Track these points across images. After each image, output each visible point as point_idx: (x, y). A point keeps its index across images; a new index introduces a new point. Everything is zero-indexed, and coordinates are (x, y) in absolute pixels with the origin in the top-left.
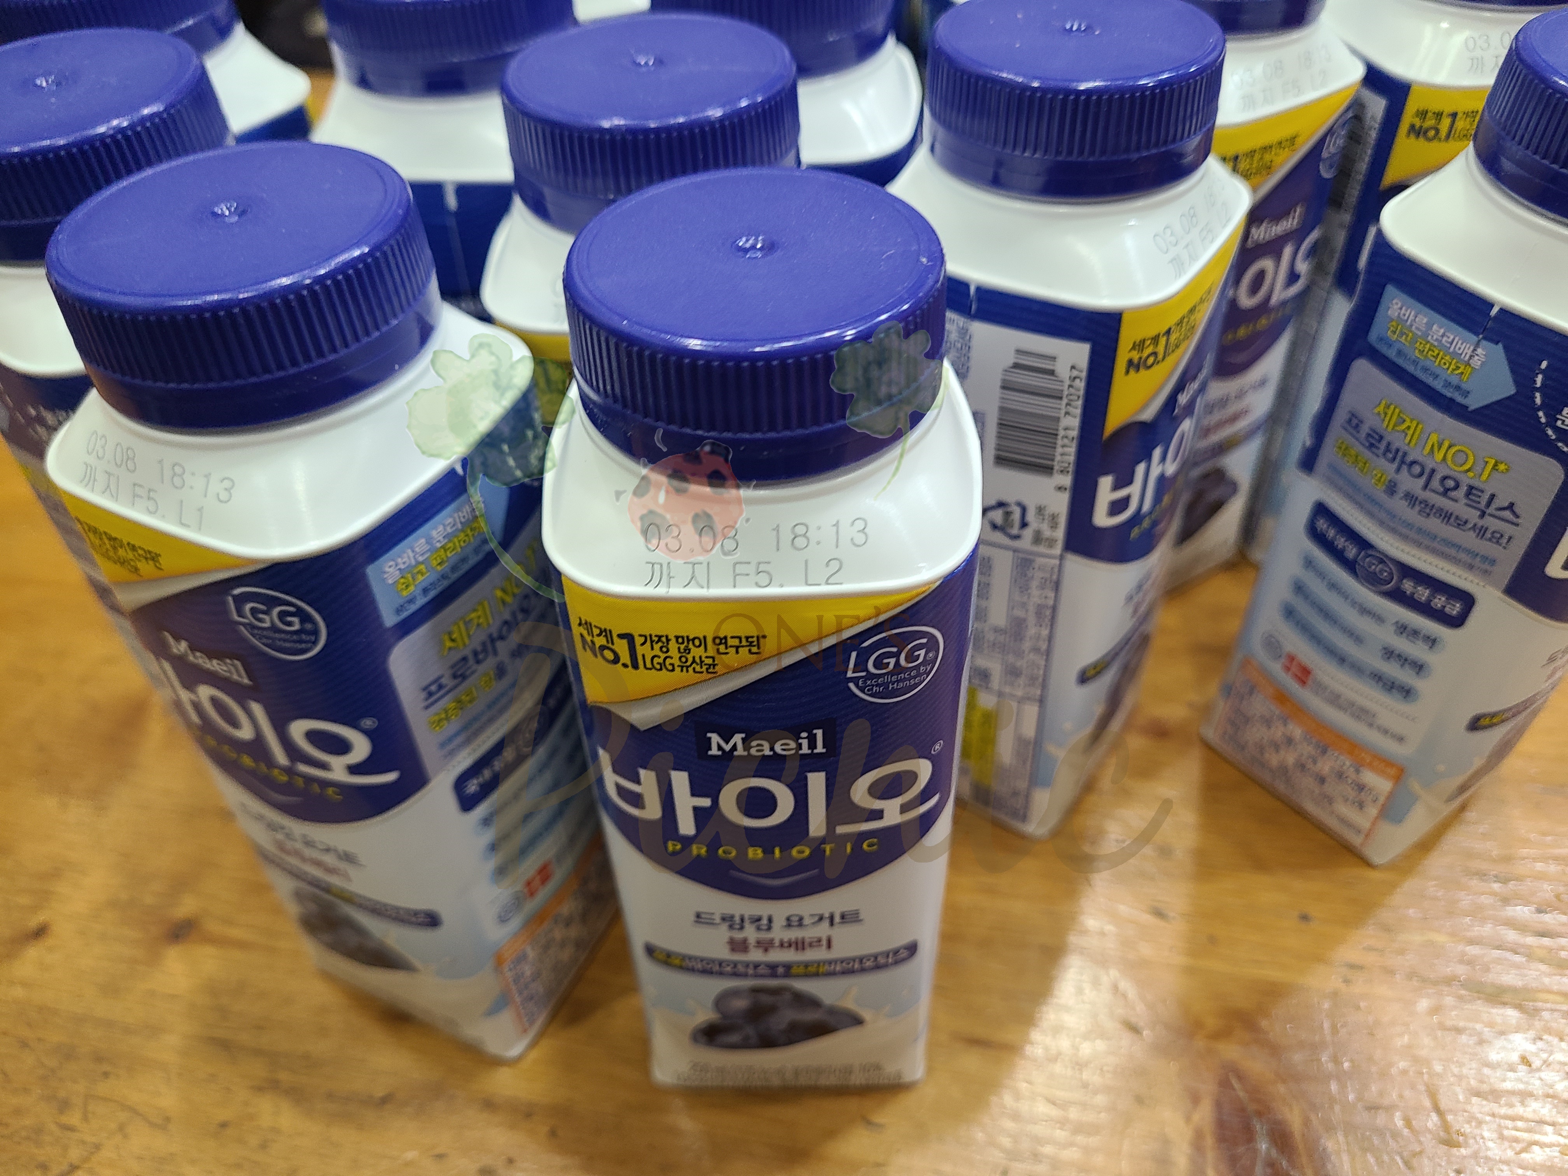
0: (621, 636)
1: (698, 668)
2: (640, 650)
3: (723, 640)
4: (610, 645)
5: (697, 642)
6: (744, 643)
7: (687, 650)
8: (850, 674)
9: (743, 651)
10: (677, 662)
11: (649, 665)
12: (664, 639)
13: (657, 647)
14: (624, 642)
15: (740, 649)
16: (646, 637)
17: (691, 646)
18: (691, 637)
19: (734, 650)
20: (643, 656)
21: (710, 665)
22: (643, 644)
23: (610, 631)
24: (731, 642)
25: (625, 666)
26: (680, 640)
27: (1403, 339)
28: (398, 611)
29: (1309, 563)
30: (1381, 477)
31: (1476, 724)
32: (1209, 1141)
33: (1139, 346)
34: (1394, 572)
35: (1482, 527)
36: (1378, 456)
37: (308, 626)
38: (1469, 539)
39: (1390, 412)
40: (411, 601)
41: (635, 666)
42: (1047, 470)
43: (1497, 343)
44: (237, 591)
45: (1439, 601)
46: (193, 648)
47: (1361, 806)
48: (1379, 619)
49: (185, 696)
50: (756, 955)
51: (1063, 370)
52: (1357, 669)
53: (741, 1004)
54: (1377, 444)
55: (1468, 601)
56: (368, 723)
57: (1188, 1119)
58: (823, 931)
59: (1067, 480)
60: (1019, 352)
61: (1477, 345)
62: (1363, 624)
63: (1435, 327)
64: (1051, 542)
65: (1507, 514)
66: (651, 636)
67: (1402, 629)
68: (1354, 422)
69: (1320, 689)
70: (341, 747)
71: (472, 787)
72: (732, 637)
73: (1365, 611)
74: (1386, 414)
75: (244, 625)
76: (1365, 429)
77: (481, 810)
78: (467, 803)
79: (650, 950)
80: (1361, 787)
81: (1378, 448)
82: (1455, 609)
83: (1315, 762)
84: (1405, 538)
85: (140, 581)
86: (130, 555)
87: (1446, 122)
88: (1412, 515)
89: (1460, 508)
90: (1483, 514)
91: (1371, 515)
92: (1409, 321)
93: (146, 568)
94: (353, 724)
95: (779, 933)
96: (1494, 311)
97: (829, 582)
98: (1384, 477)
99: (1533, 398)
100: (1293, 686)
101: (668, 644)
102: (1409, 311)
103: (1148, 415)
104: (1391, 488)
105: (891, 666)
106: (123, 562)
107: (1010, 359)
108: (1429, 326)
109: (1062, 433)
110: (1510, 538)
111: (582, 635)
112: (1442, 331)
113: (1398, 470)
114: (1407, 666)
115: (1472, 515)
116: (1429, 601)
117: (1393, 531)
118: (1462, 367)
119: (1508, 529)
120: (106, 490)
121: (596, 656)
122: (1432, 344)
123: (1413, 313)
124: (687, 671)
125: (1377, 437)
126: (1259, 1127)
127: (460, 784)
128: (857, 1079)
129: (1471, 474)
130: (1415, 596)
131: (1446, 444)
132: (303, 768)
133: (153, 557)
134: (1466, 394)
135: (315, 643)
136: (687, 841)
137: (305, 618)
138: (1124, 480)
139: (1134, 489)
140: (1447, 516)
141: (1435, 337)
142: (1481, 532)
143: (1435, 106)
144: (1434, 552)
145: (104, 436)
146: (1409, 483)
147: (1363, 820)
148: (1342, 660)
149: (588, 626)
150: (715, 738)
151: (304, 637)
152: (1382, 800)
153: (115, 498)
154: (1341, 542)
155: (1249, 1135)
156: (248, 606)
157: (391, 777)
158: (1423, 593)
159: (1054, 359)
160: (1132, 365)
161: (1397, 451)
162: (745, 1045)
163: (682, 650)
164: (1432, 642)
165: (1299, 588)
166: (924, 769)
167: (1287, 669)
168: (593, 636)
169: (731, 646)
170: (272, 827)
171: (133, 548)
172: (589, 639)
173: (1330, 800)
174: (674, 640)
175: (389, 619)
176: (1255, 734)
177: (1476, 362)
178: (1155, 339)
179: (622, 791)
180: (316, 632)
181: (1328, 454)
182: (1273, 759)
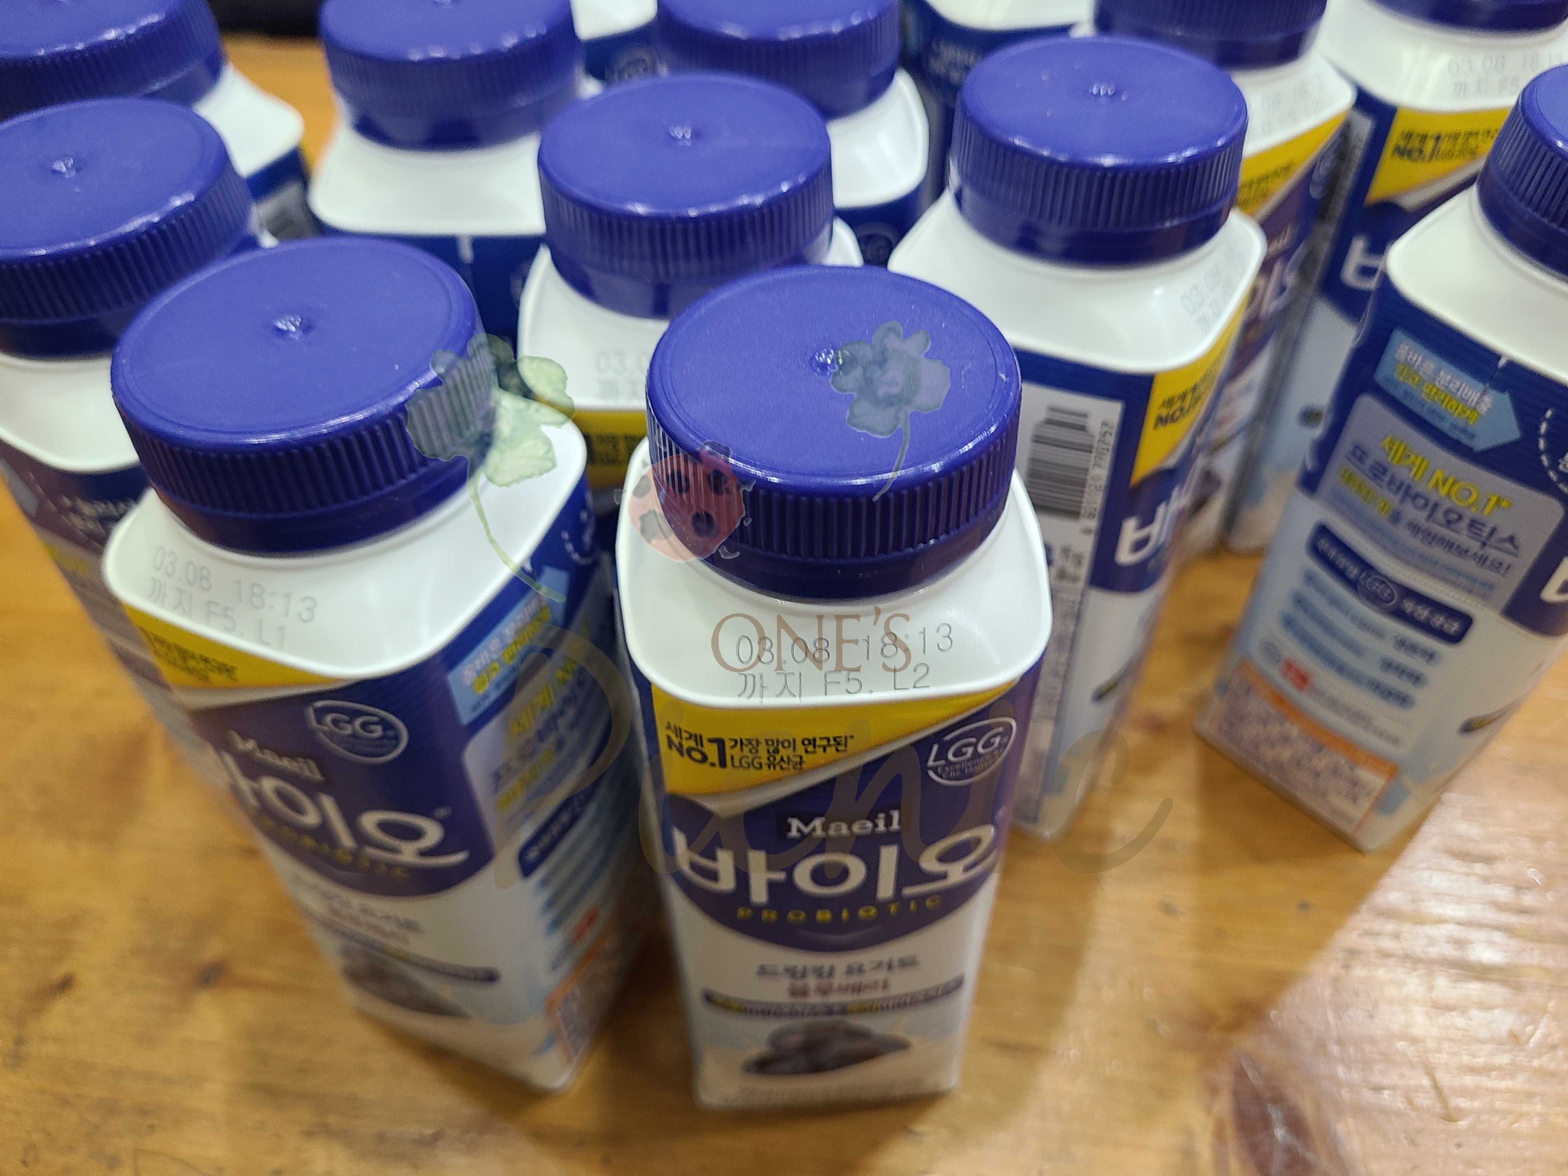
0: (711, 741)
1: (784, 765)
2: (729, 752)
3: (813, 742)
4: (699, 747)
5: (786, 744)
6: (832, 742)
7: (777, 751)
8: (931, 763)
9: (831, 750)
10: (764, 761)
11: (737, 763)
12: (754, 743)
13: (746, 749)
14: (715, 746)
15: (828, 749)
16: (736, 742)
17: (780, 747)
18: (781, 740)
19: (822, 749)
20: (732, 758)
21: (796, 763)
22: (732, 747)
23: (701, 737)
24: (818, 742)
25: (713, 765)
26: (770, 743)
27: (1410, 382)
28: (475, 708)
29: (1310, 578)
30: (1384, 507)
31: (1469, 728)
32: (1230, 1131)
33: (1169, 403)
34: (1394, 591)
35: (1482, 556)
36: (1381, 487)
37: (390, 733)
38: (1470, 566)
39: (1395, 448)
40: (485, 697)
41: (723, 764)
42: (1074, 514)
43: (1502, 390)
44: (320, 704)
45: (1439, 620)
46: (261, 747)
47: (1354, 799)
48: (1378, 633)
49: (245, 785)
50: (815, 999)
51: (1094, 425)
52: (1356, 678)
53: (795, 1040)
54: (1380, 476)
55: (1466, 621)
56: (442, 812)
57: (1209, 1110)
58: (882, 975)
59: (1093, 524)
60: (1052, 409)
61: (1484, 393)
62: (1364, 639)
63: (1442, 373)
64: (1075, 579)
65: (1508, 546)
66: (741, 740)
67: (1402, 644)
68: (1359, 454)
69: (1319, 694)
70: (415, 834)
71: (533, 854)
72: (821, 739)
73: (1365, 626)
74: (1390, 449)
75: (325, 733)
76: (1369, 462)
77: (539, 874)
78: (527, 869)
79: (709, 998)
80: (1355, 783)
81: (1381, 479)
82: (1454, 627)
83: (1310, 760)
84: (1407, 563)
85: (209, 687)
86: (202, 665)
87: (1430, 145)
88: (1416, 543)
89: (1463, 538)
90: (1484, 544)
91: (1373, 539)
92: (1417, 364)
93: (217, 678)
94: (427, 813)
95: (839, 979)
96: (1502, 363)
97: (917, 685)
98: (1387, 507)
99: (1537, 443)
100: (1288, 687)
101: (757, 746)
102: (1416, 356)
103: (1171, 462)
104: (1396, 517)
105: (969, 755)
106: (191, 671)
107: (1042, 414)
108: (1437, 372)
109: (1090, 482)
110: (1509, 567)
111: (669, 738)
112: (1449, 377)
113: (1403, 500)
114: (1404, 677)
115: (1474, 545)
116: (1428, 619)
117: (1396, 556)
118: (1468, 412)
119: (1507, 559)
120: (177, 607)
121: (681, 754)
122: (1438, 389)
123: (1420, 359)
124: (774, 768)
125: (1381, 469)
126: (1275, 1114)
127: (522, 855)
128: (899, 1092)
129: (1473, 509)
130: (1416, 614)
131: (1450, 481)
132: (370, 851)
133: (228, 670)
134: (1472, 436)
135: (395, 747)
136: (758, 910)
137: (387, 725)
138: (1147, 520)
139: (1154, 529)
140: (1449, 545)
141: (1441, 383)
142: (1482, 560)
143: (1420, 128)
144: (1435, 576)
145: (172, 553)
146: (1413, 513)
147: (1357, 811)
148: (1341, 668)
149: (678, 731)
150: (795, 823)
151: (385, 742)
152: (1375, 794)
153: (188, 614)
154: (1343, 562)
155: (1267, 1124)
156: (329, 718)
157: (459, 857)
158: (1423, 613)
159: (1085, 416)
160: (1162, 421)
161: (1402, 484)
162: (796, 1072)
163: (771, 751)
164: (1430, 656)
165: (1299, 601)
166: (987, 833)
167: (1285, 674)
168: (681, 739)
169: (819, 746)
170: (326, 896)
171: (206, 660)
172: (676, 740)
173: (1324, 795)
174: (763, 742)
175: (466, 716)
176: (1251, 731)
177: (1484, 408)
178: (1183, 397)
179: (694, 866)
180: (397, 738)
181: (1332, 479)
182: (1269, 755)
